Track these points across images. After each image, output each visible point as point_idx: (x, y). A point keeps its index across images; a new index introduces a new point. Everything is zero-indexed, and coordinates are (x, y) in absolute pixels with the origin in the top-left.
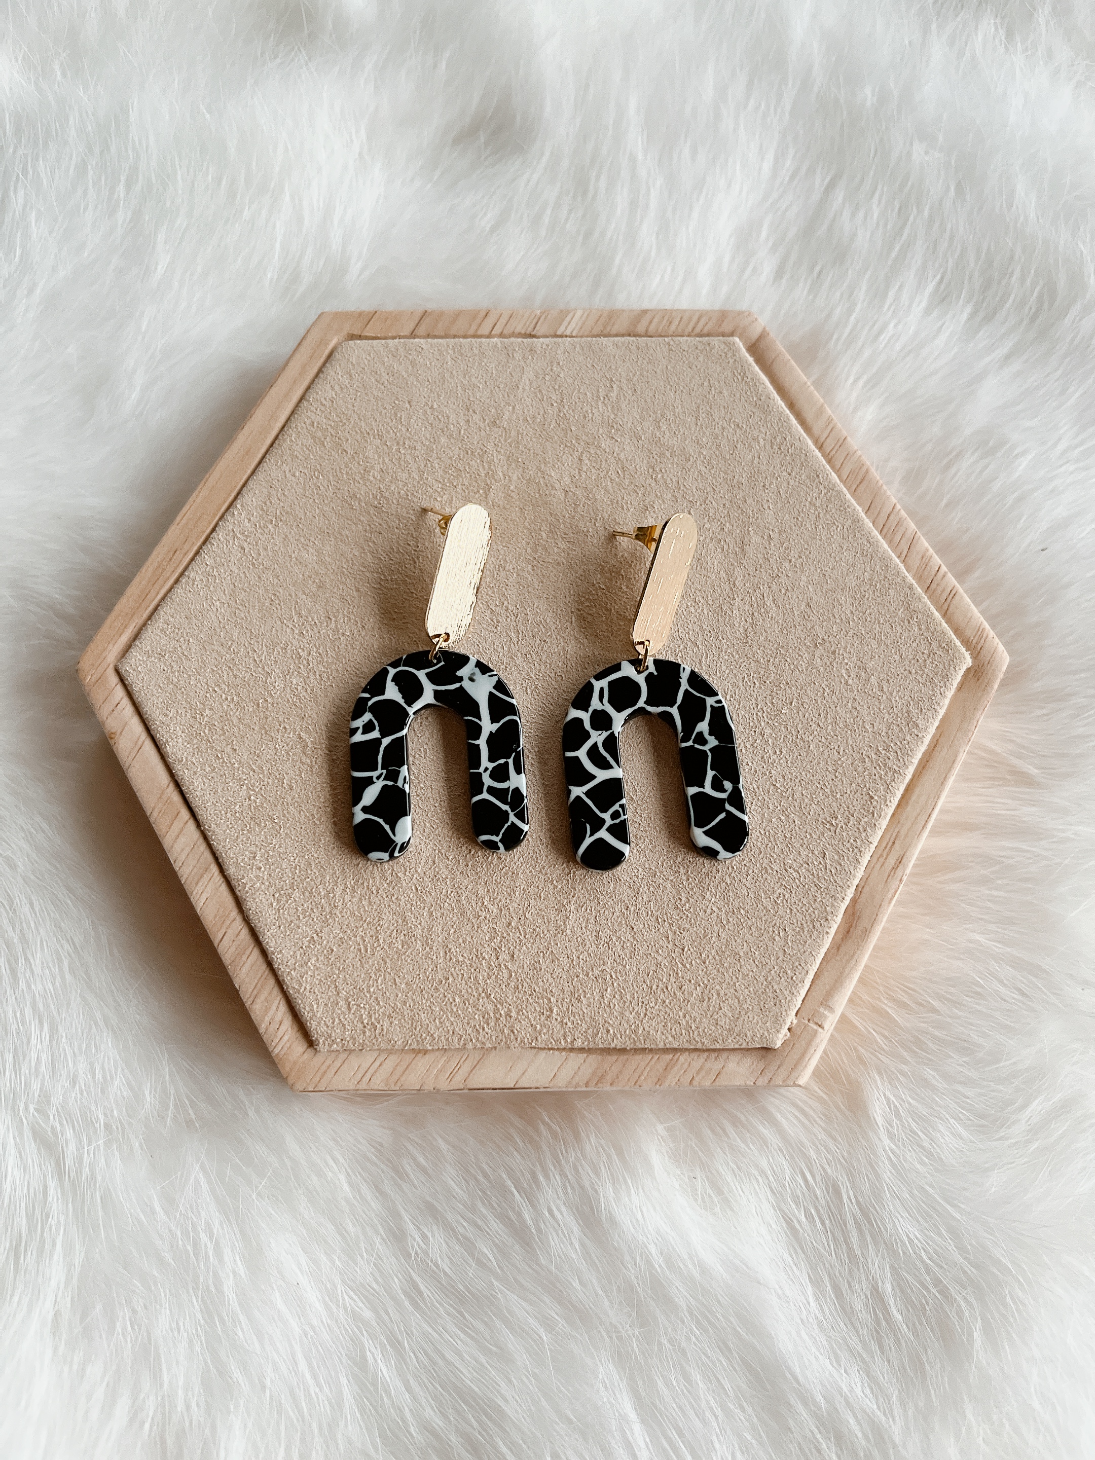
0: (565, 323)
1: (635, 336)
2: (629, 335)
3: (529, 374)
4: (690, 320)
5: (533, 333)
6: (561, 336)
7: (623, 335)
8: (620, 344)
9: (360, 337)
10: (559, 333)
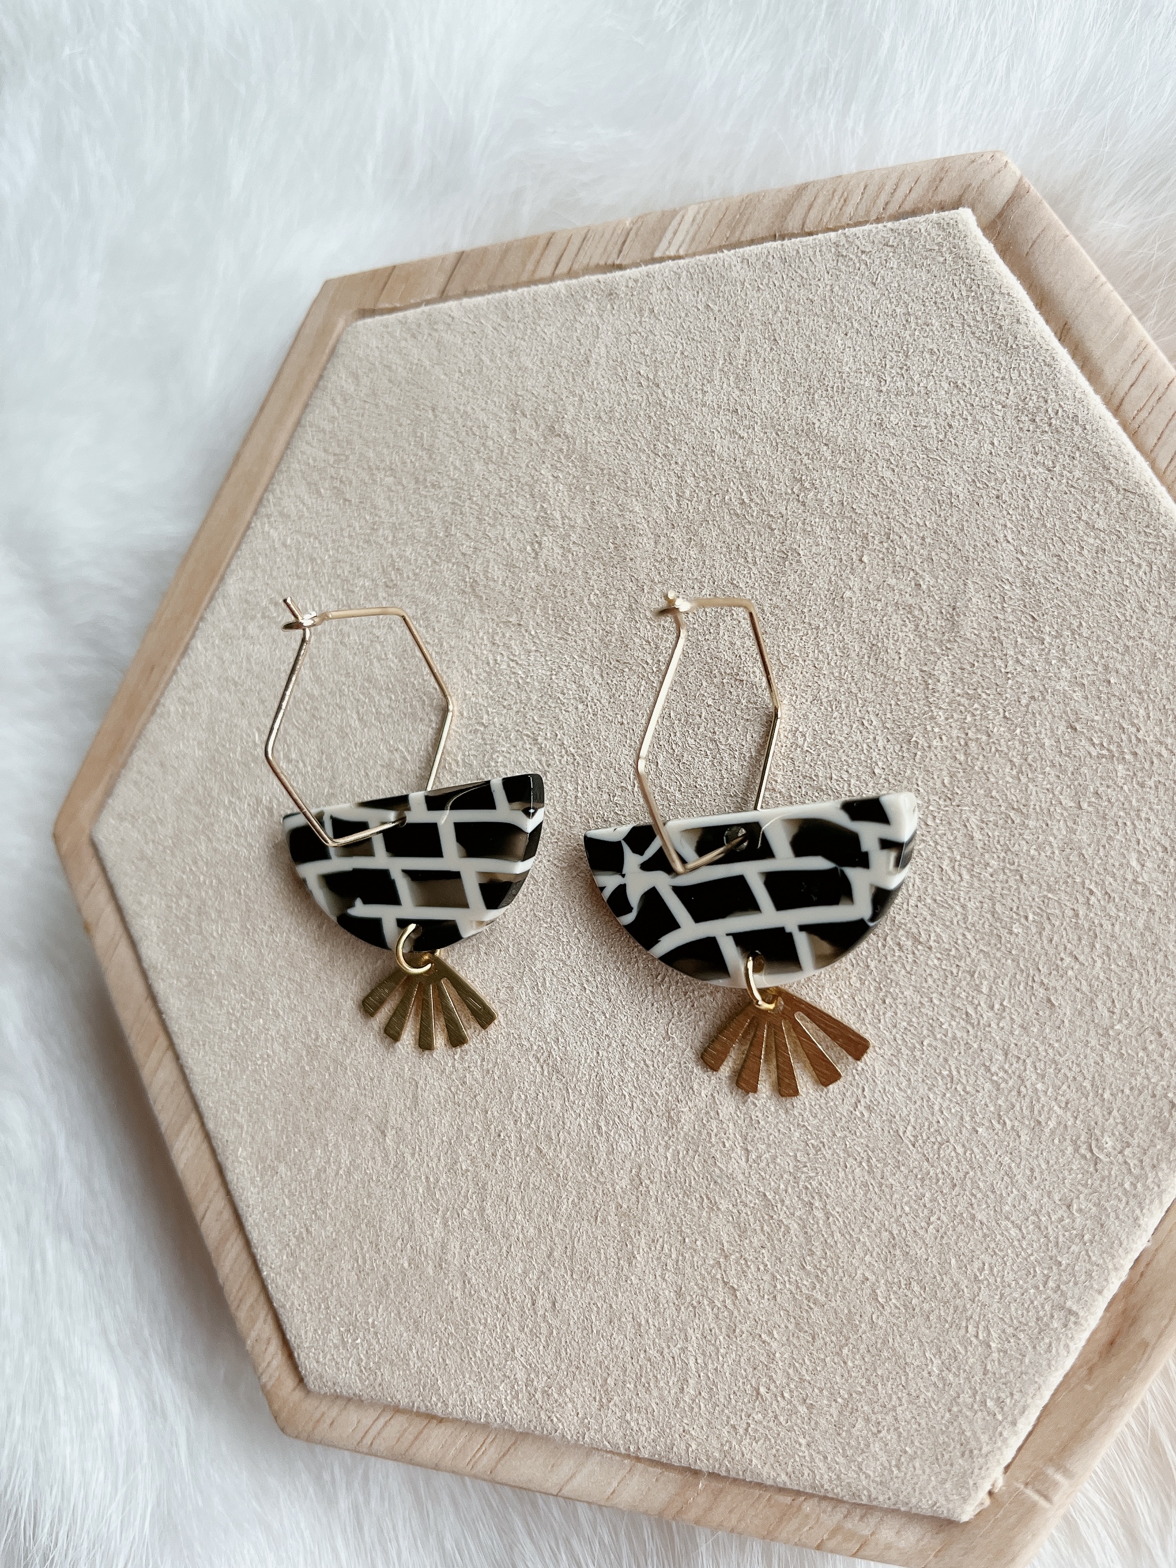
0: (669, 234)
1: (783, 238)
2: (774, 238)
3: (607, 337)
4: (881, 188)
5: (618, 262)
6: (662, 260)
7: (763, 240)
8: (753, 260)
9: (372, 312)
10: (658, 254)
